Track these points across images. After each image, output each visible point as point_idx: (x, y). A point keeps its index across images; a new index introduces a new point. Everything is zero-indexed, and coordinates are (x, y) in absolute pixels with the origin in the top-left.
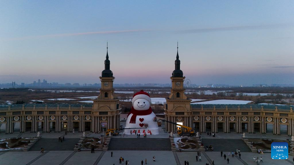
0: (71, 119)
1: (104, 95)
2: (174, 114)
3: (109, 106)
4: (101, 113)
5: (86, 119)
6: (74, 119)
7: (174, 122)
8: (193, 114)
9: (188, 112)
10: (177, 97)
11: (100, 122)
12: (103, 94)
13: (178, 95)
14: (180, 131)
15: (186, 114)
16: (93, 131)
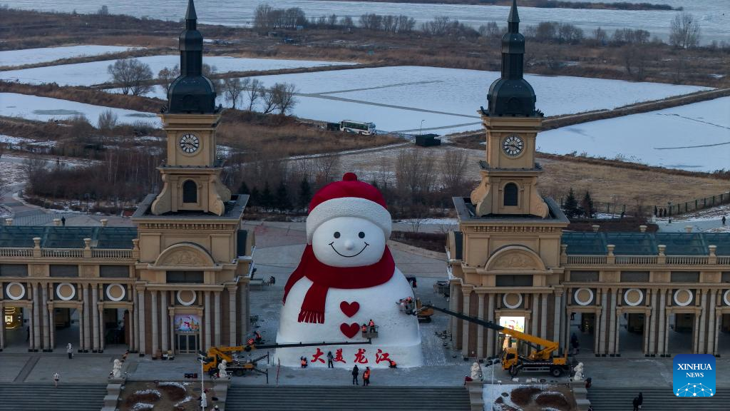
0: (44, 299)
1: (181, 192)
2: (490, 284)
3: (207, 246)
4: (172, 276)
5: (106, 298)
6: (56, 298)
7: (490, 318)
8: (572, 280)
9: (548, 276)
10: (505, 204)
11: (172, 313)
12: (175, 192)
13: (511, 195)
14: (511, 356)
15: (538, 284)
16: (143, 349)
